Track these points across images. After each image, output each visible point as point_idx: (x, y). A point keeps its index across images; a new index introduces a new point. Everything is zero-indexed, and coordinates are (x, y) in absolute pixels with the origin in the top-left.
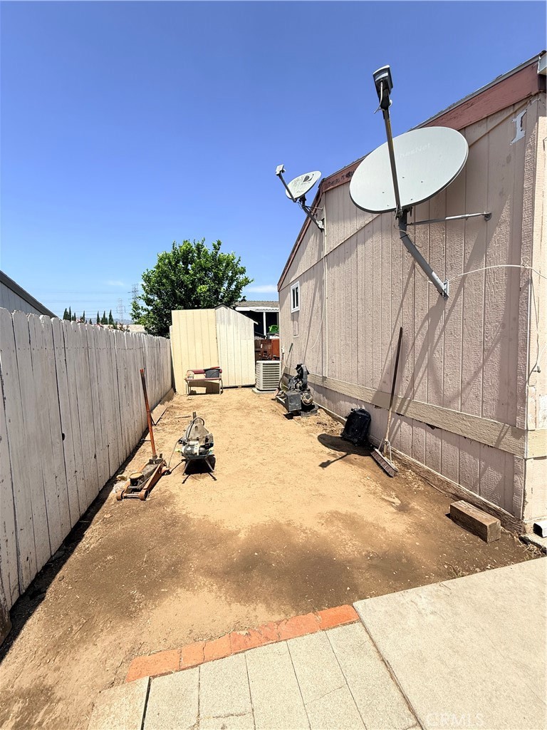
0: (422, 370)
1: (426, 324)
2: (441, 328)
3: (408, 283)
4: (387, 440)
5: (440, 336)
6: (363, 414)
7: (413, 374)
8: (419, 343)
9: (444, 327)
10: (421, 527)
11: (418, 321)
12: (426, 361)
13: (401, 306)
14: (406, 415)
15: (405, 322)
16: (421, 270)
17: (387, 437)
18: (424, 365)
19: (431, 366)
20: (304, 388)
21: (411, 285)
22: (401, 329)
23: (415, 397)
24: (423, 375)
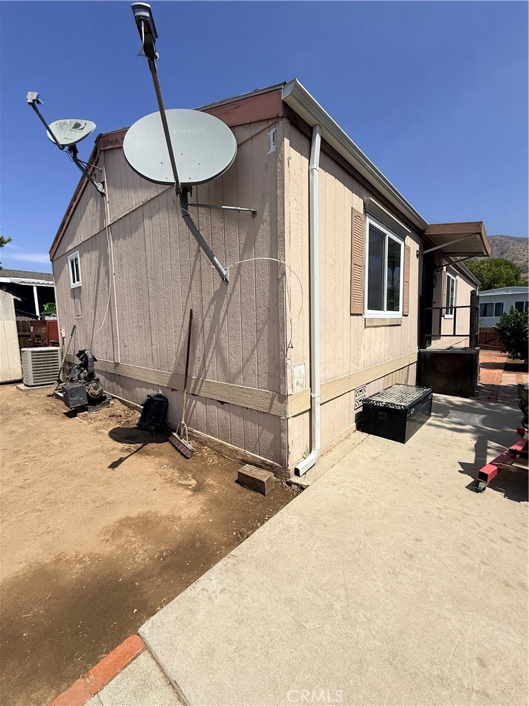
0: (211, 350)
1: (213, 307)
2: (225, 310)
3: (195, 266)
4: (183, 422)
5: (224, 318)
6: (160, 399)
7: (204, 354)
8: (207, 325)
9: (227, 309)
10: (215, 502)
11: (206, 303)
12: (214, 342)
13: (190, 288)
14: (200, 395)
15: (194, 304)
16: (205, 255)
17: (183, 420)
18: (212, 346)
19: (218, 346)
20: (90, 377)
21: (197, 268)
22: (191, 310)
23: (207, 377)
24: (212, 355)
